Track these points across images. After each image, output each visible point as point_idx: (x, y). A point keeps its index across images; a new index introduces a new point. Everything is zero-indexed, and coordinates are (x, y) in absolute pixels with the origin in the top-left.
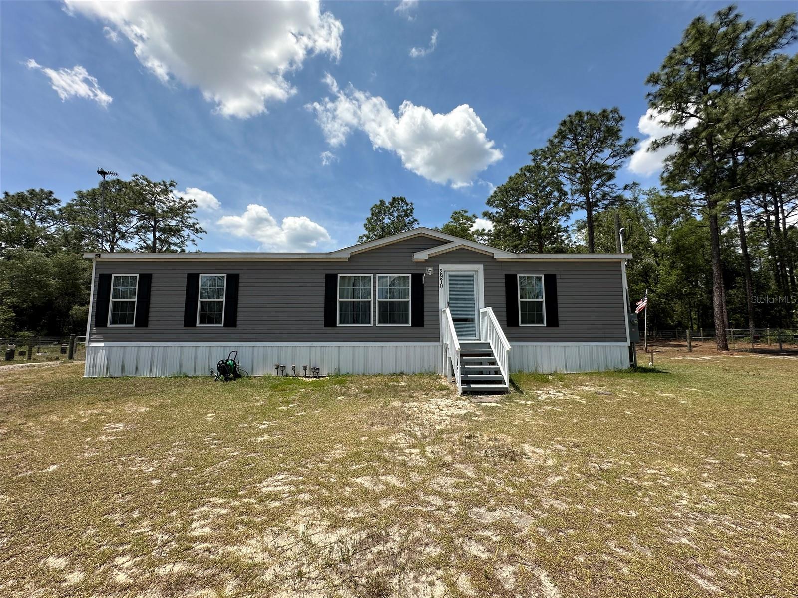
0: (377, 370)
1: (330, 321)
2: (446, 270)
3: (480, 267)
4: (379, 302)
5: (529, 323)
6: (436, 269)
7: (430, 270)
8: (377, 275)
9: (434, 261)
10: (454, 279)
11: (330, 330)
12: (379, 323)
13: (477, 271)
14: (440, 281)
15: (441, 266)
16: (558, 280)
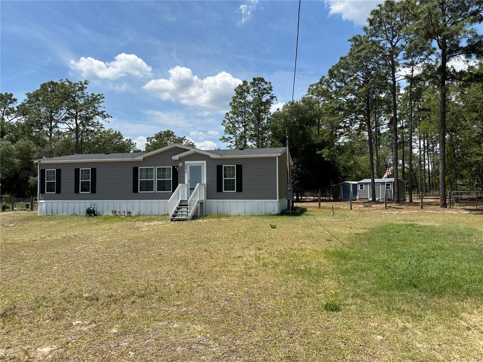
0: (157, 213)
1: (135, 190)
2: (188, 164)
3: (205, 162)
4: (158, 180)
5: (228, 190)
6: (184, 164)
7: (181, 164)
8: (157, 167)
9: (181, 160)
10: (192, 168)
11: (136, 194)
12: (158, 190)
13: (203, 164)
14: (185, 170)
15: (186, 162)
16: (243, 168)
